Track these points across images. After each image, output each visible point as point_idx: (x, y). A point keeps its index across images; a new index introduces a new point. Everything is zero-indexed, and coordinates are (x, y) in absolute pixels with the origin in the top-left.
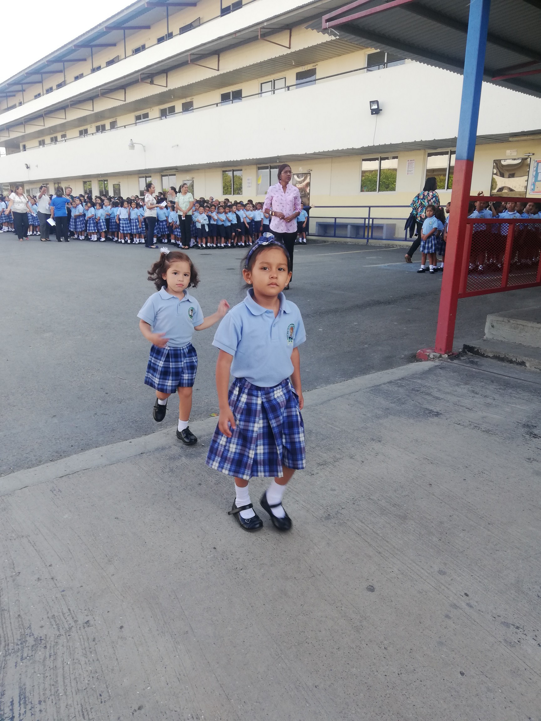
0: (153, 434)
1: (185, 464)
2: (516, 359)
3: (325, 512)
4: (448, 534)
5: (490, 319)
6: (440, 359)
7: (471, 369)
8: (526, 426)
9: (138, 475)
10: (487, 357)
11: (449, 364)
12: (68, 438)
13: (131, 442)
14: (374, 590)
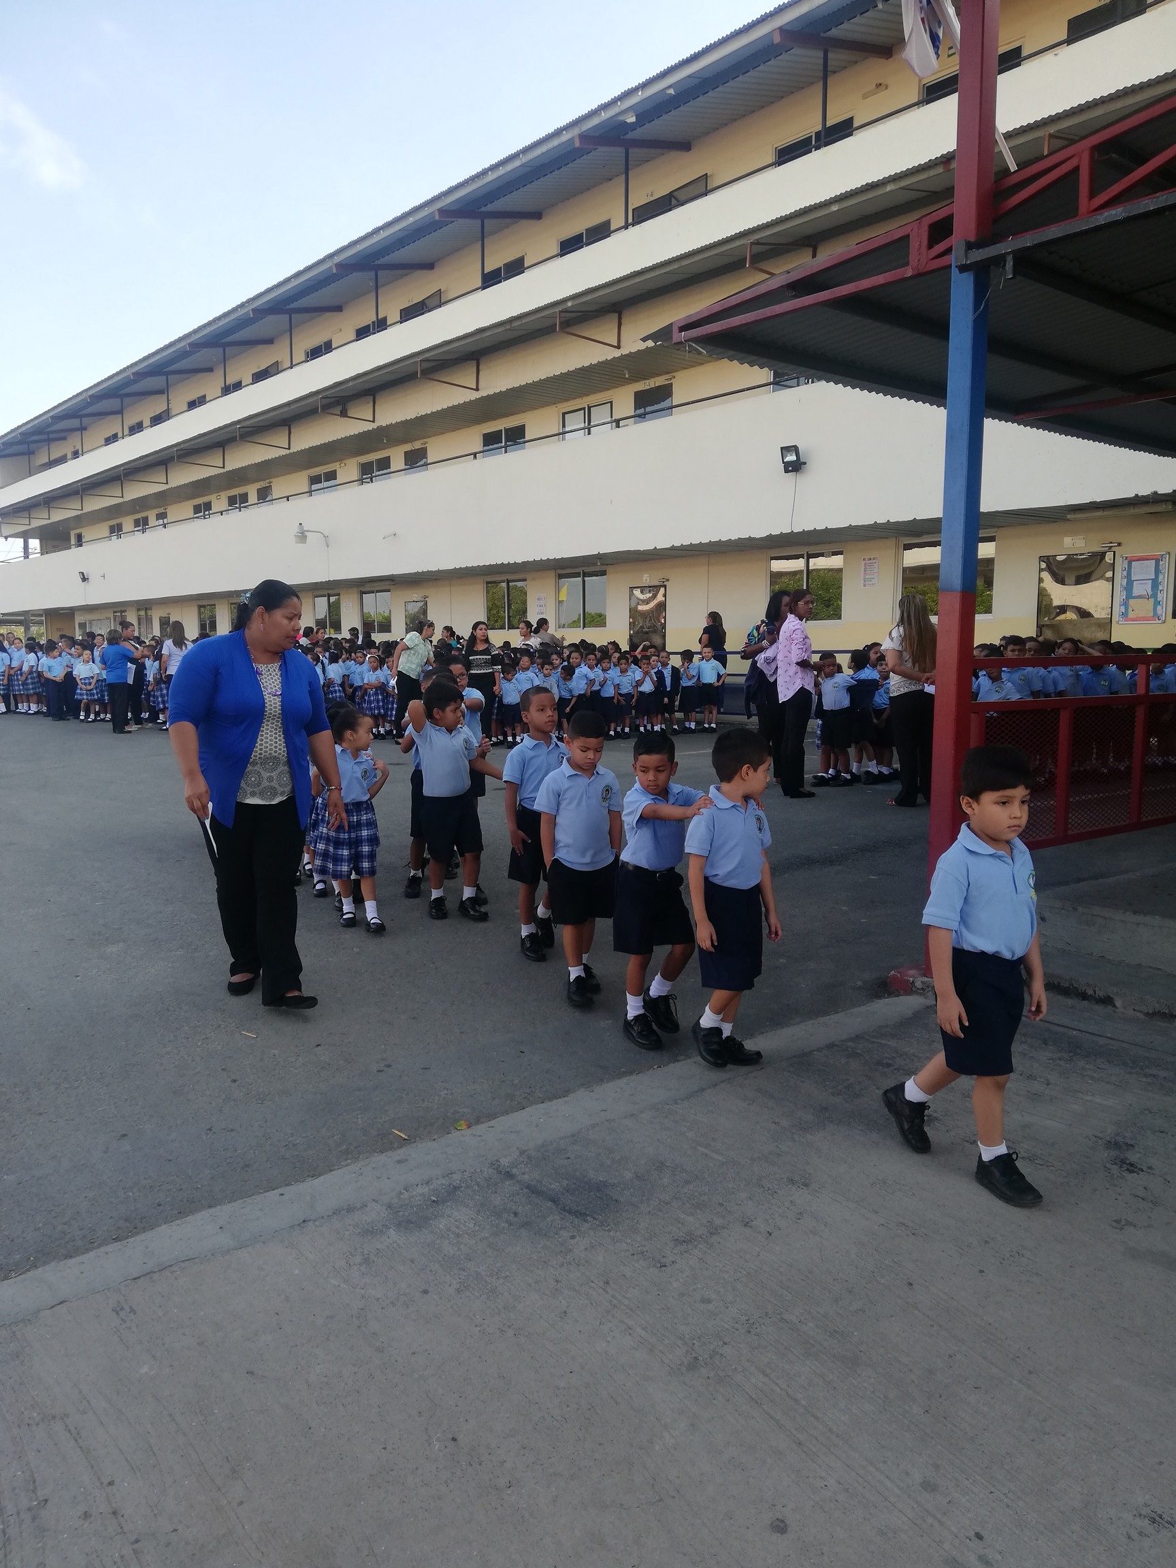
0: (329, 1174)
1: (395, 1245)
2: (1095, 991)
3: (687, 1351)
4: (943, 1397)
8: (1113, 1145)
9: (296, 1272)
12: (151, 1187)
13: (282, 1195)
14: (786, 1530)
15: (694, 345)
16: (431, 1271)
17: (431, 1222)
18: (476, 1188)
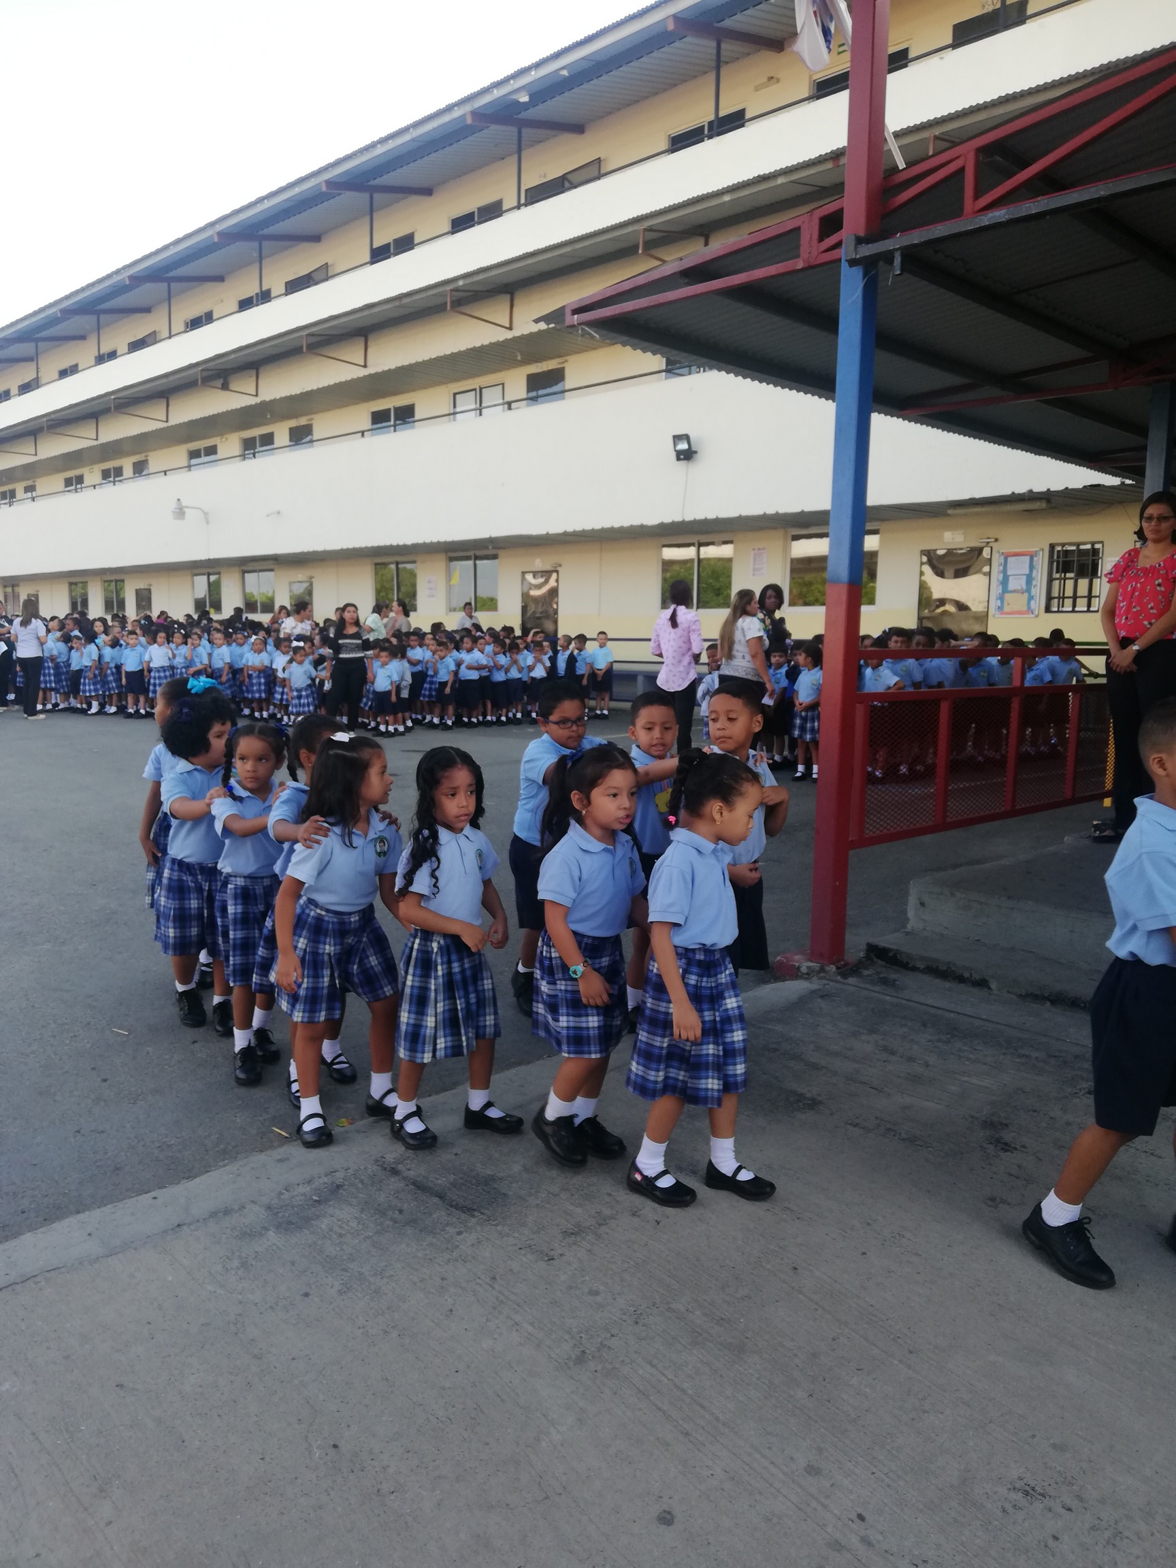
0: (206, 1175)
1: (275, 1247)
2: (971, 974)
3: (575, 1345)
4: (827, 1381)
5: (915, 892)
6: (822, 975)
7: (882, 997)
8: (989, 1124)
9: (170, 1279)
10: (914, 969)
11: (838, 985)
12: (14, 1193)
13: (155, 1198)
14: (673, 1522)
15: (587, 329)
16: (312, 1273)
17: (313, 1222)
18: (360, 1185)
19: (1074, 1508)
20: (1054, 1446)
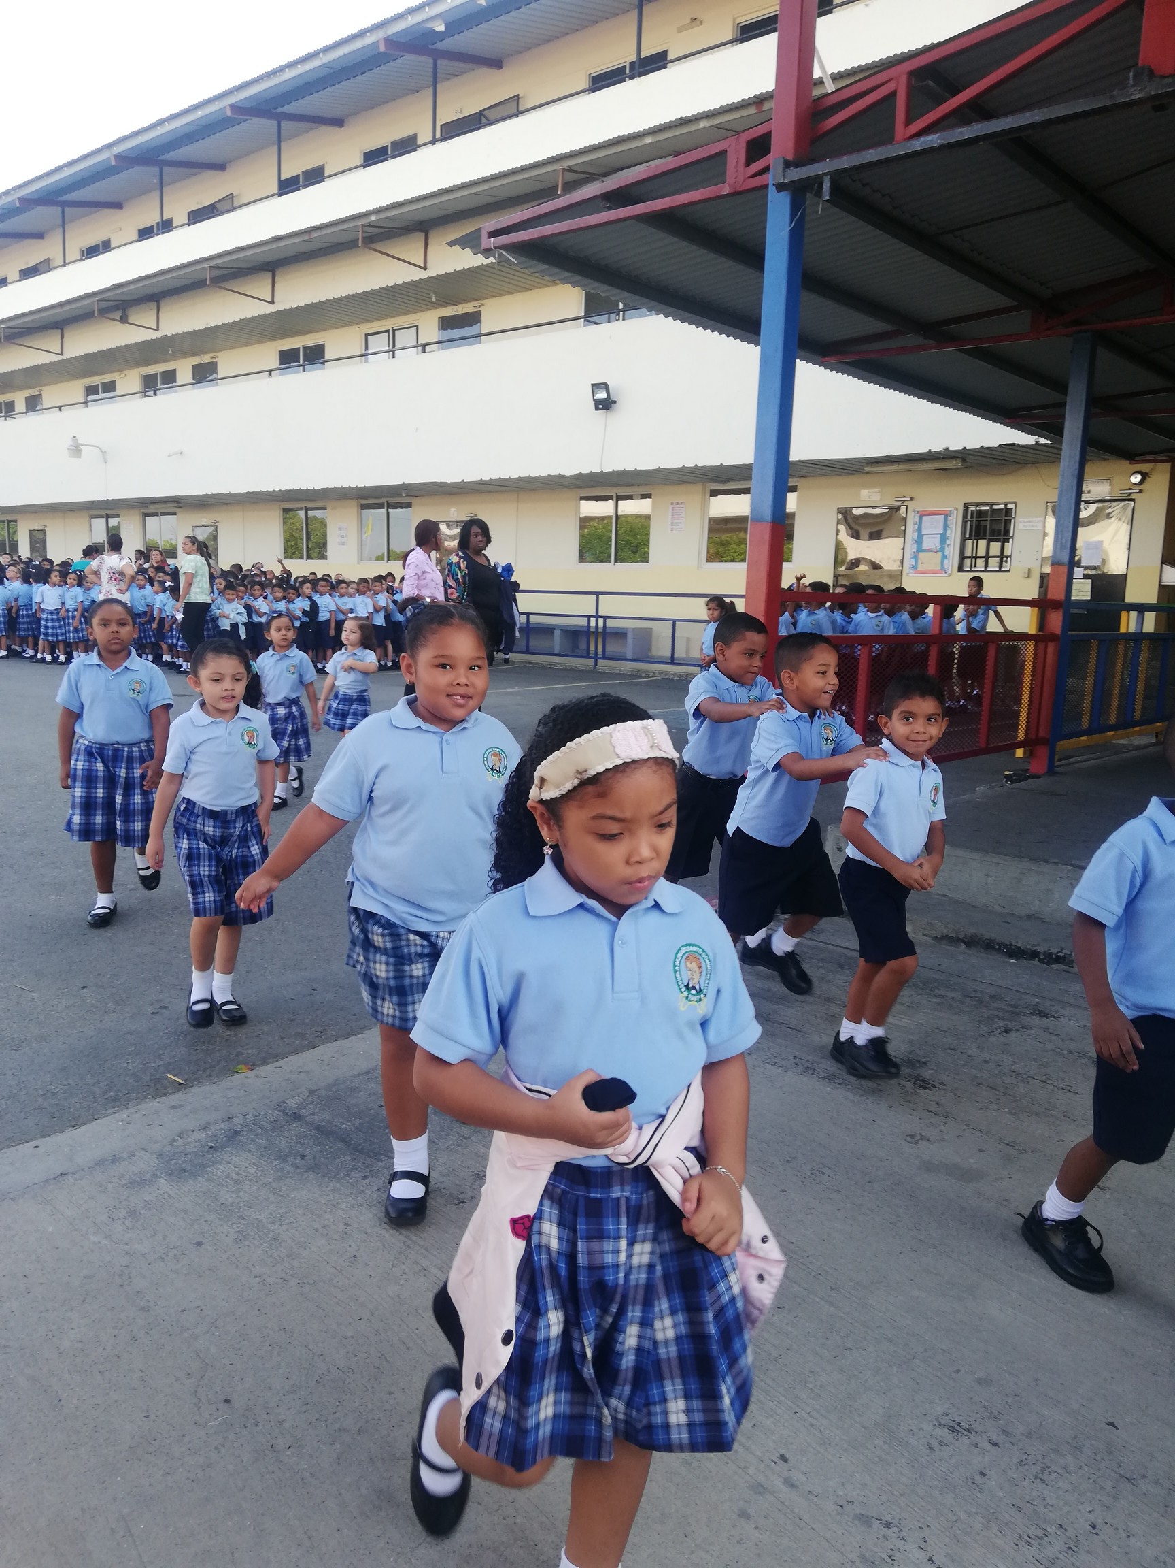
0: (93, 1123)
1: (166, 1196)
9: (50, 1230)
13: (37, 1147)
15: (504, 253)
16: (206, 1221)
17: (208, 1169)
18: (259, 1131)
19: (1000, 1442)
20: (979, 1381)
